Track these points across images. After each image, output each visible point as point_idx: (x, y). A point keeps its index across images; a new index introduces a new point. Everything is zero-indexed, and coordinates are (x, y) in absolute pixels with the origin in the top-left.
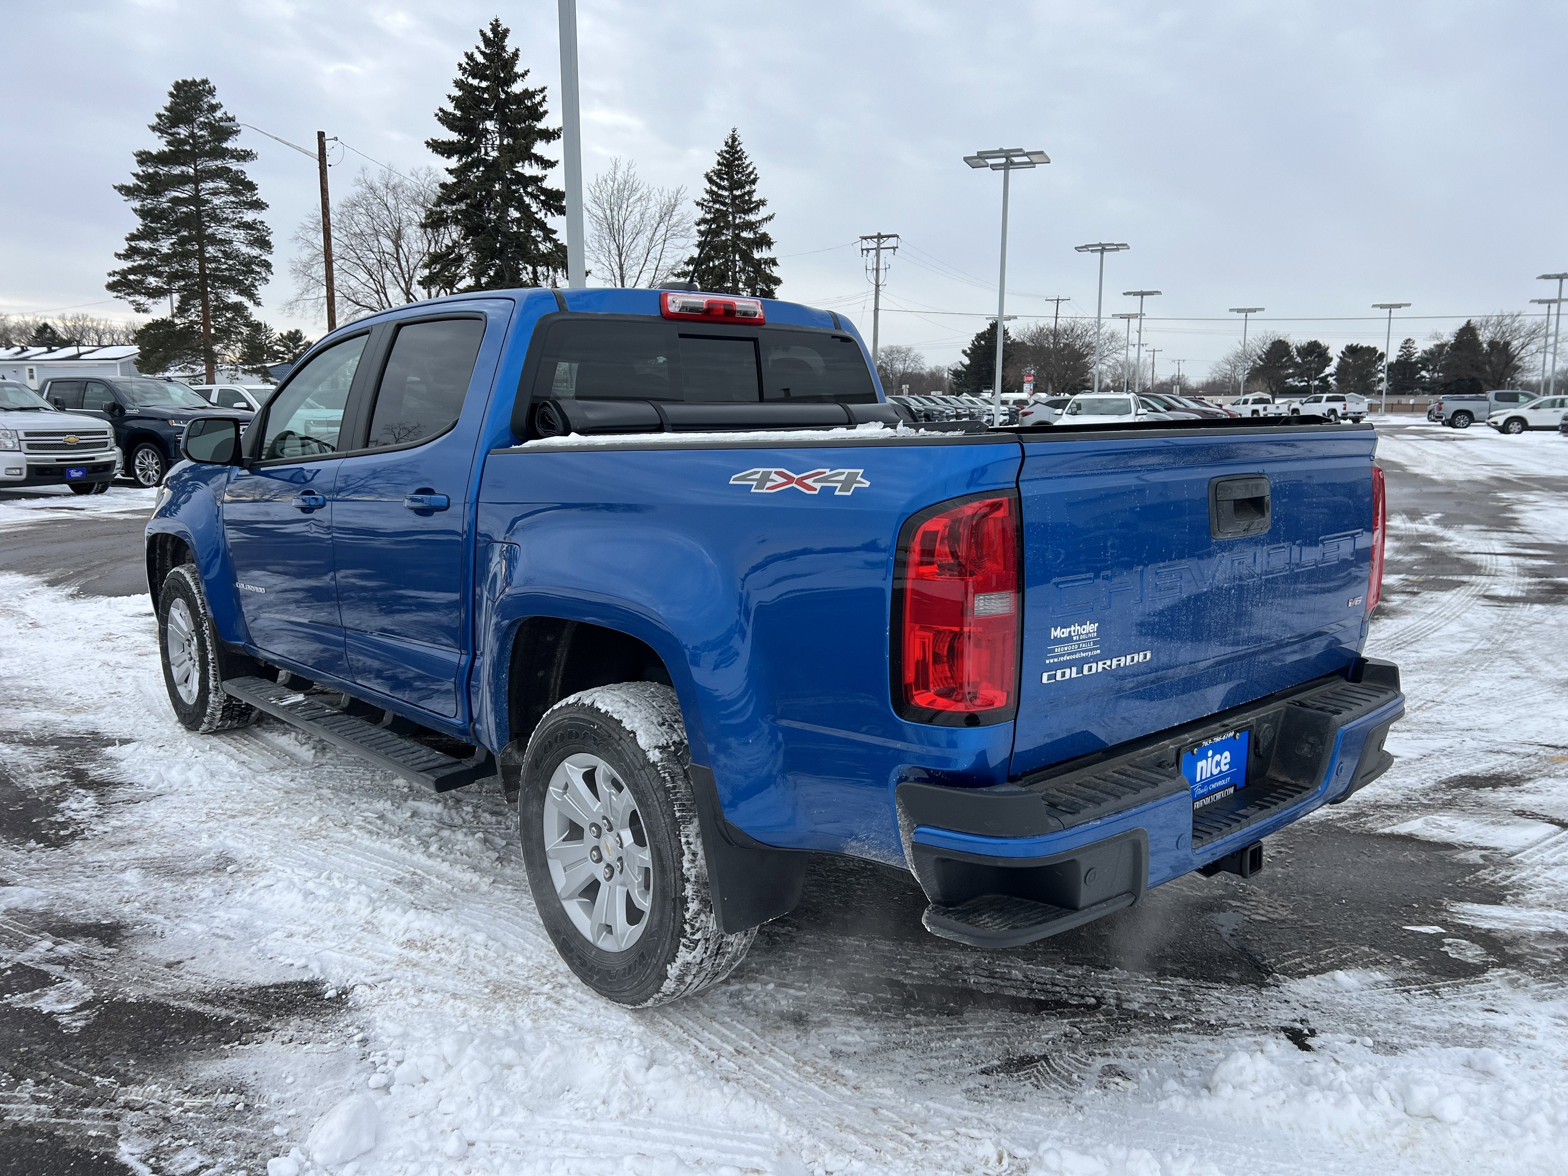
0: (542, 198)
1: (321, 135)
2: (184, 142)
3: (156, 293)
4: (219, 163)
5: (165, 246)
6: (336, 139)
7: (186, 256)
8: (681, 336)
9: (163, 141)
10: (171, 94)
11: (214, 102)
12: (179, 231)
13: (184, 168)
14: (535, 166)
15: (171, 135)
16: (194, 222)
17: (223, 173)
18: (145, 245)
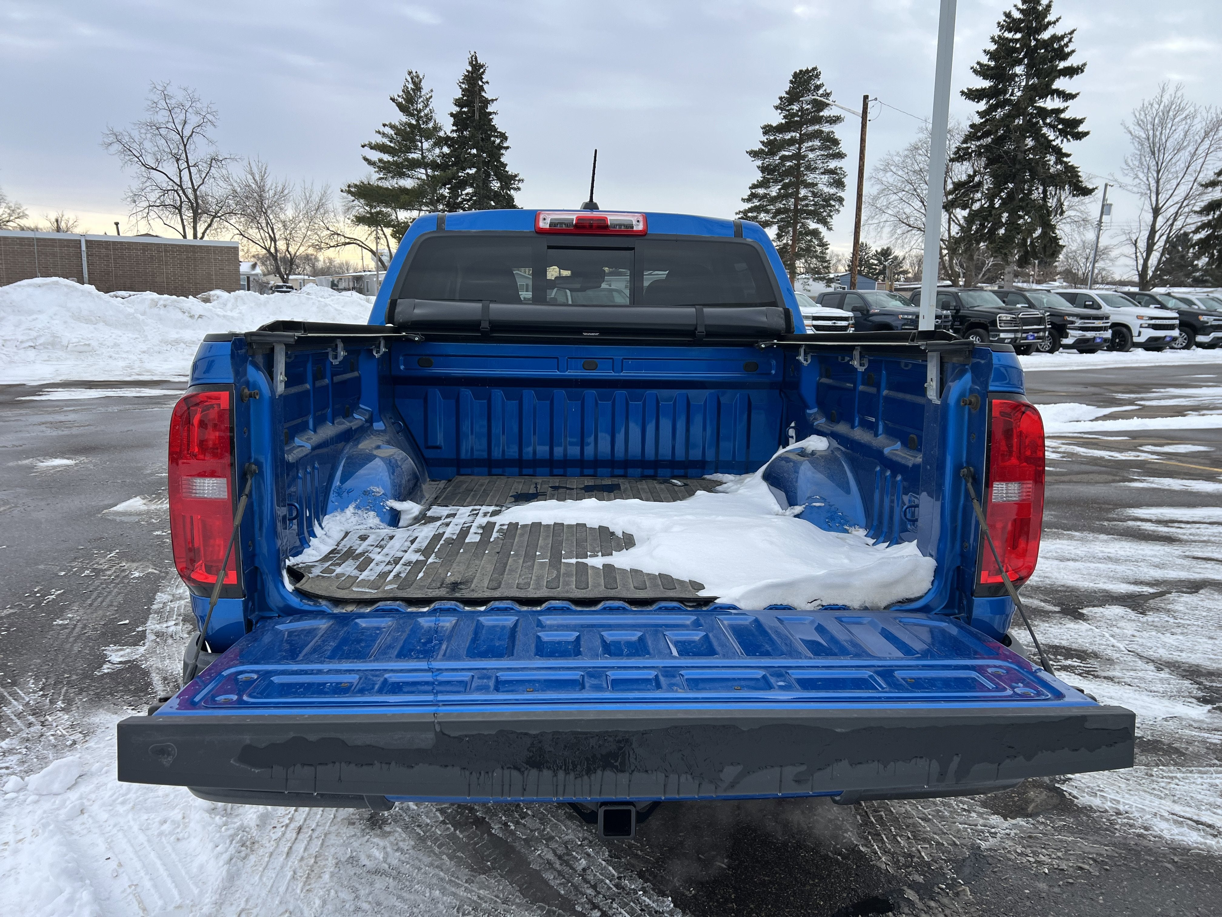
0: (1060, 127)
1: (866, 98)
2: (796, 115)
4: (817, 127)
5: (774, 191)
6: (876, 99)
7: (786, 196)
8: (550, 247)
9: (782, 116)
10: (791, 82)
11: (818, 83)
12: (783, 180)
13: (794, 134)
14: (1057, 100)
15: (788, 111)
16: (795, 171)
17: (817, 134)
18: (761, 191)
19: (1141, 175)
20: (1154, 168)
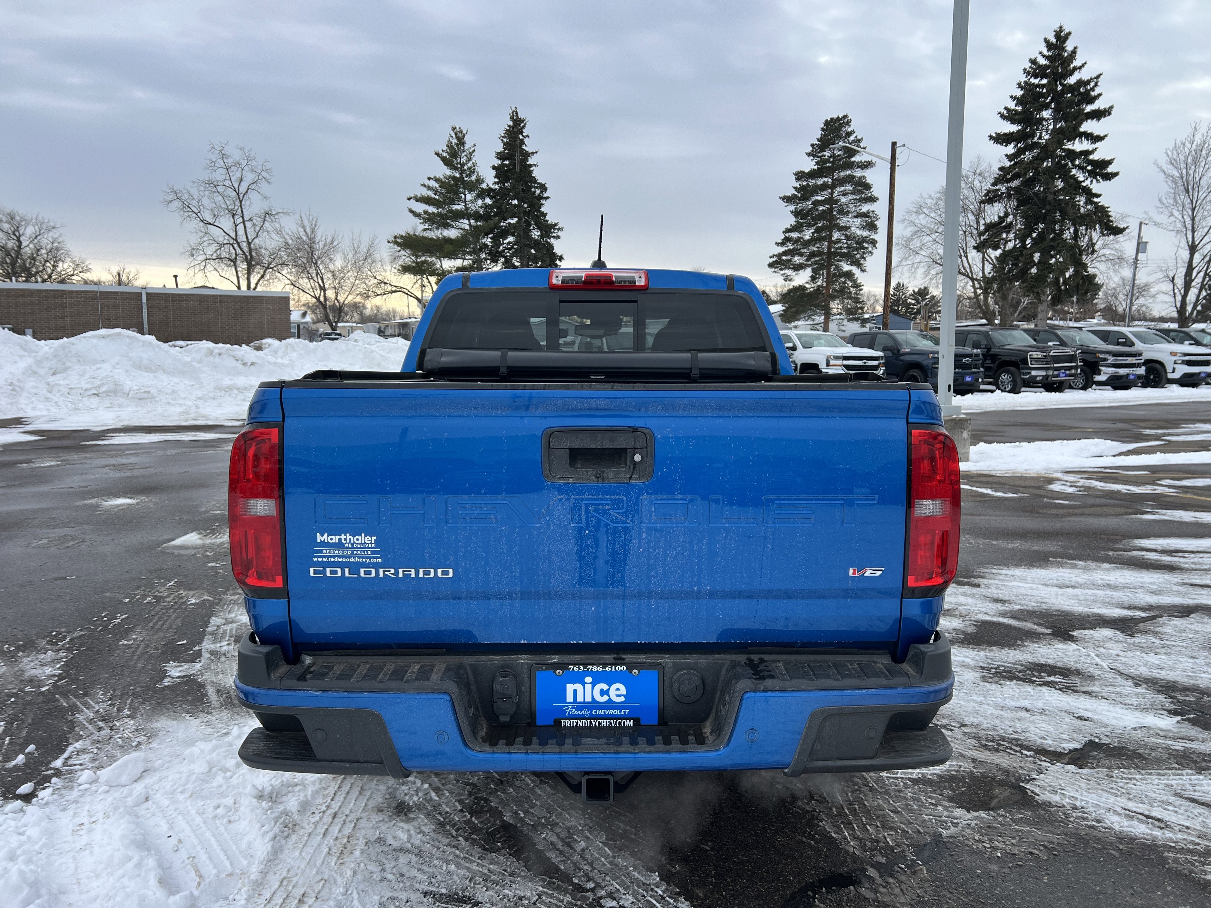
0: (1089, 168)
1: (894, 144)
2: (827, 161)
3: (798, 268)
4: (849, 172)
5: (807, 234)
6: (904, 145)
7: (820, 240)
8: (561, 301)
9: (814, 162)
10: (823, 129)
11: (849, 130)
12: (816, 224)
13: (826, 179)
14: (1085, 142)
15: (820, 157)
16: (828, 216)
17: (849, 179)
18: (795, 235)
19: (1176, 213)
20: (1188, 206)
